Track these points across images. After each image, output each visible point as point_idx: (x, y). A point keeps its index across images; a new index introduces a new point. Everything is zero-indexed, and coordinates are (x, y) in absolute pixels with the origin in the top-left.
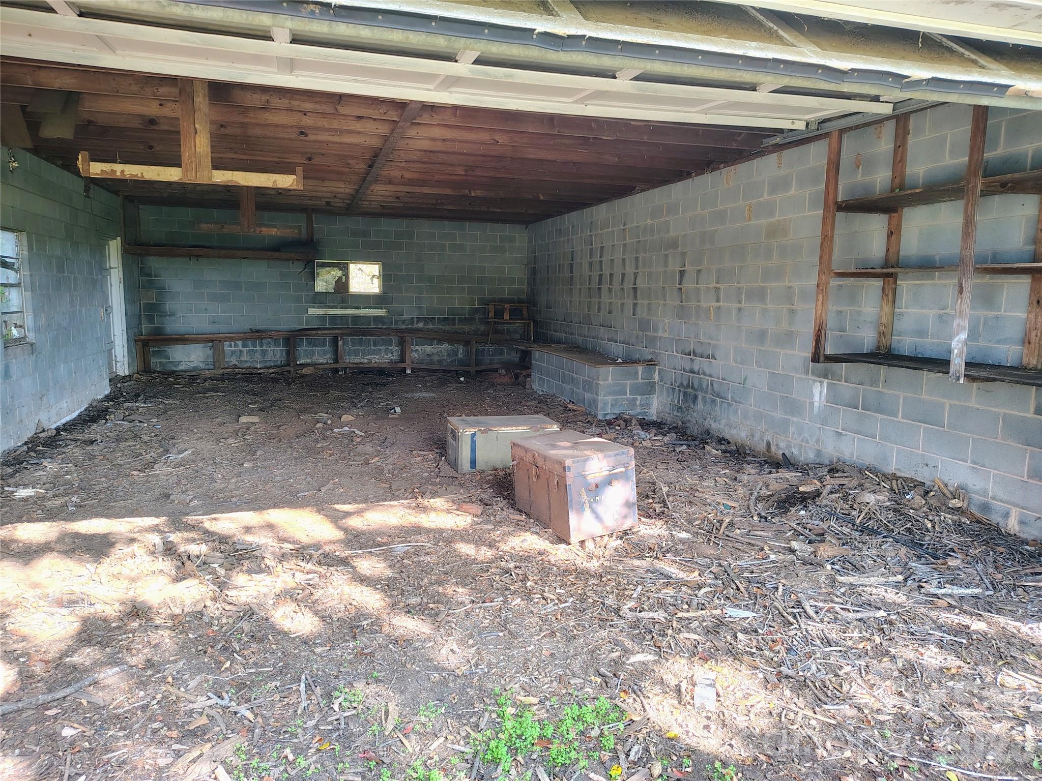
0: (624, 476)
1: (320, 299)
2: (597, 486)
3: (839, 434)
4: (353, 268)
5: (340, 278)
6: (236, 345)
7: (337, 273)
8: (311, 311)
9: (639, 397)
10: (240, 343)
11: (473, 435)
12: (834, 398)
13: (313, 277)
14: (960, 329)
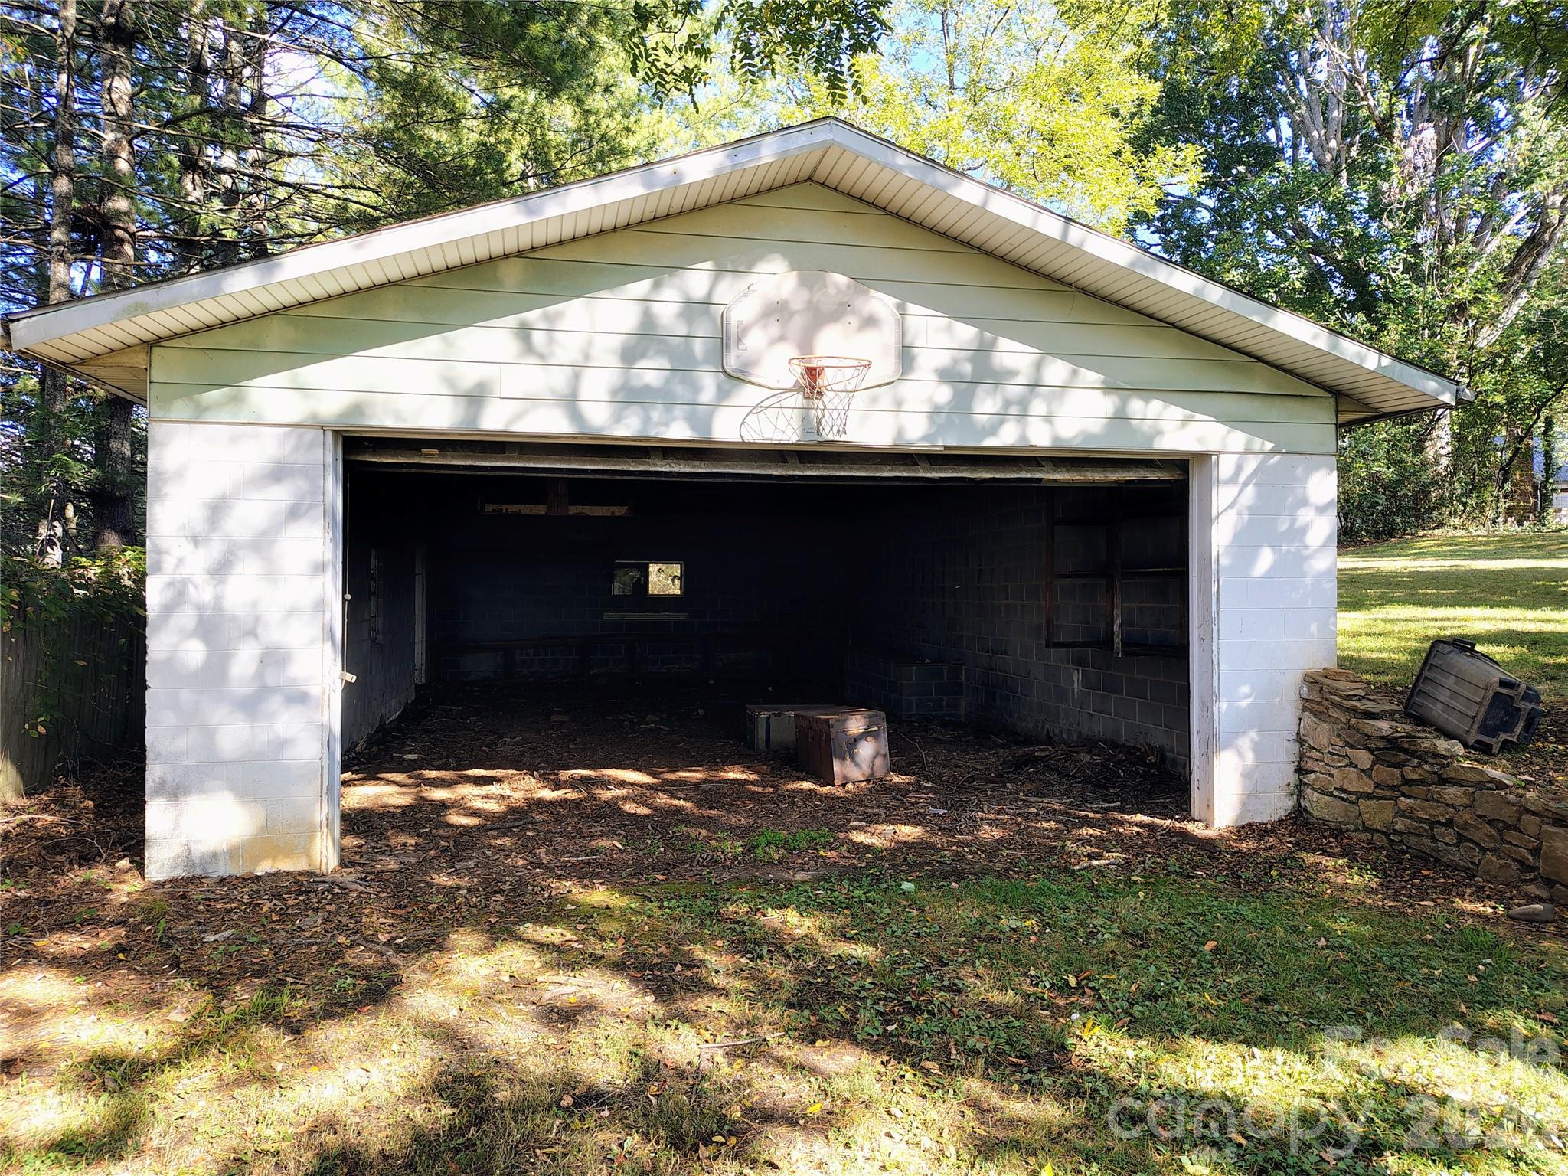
0: (875, 735)
1: (618, 603)
2: (855, 740)
3: (1091, 715)
4: (653, 569)
5: (639, 579)
6: (527, 654)
7: (635, 574)
8: (606, 616)
9: (945, 698)
10: (531, 652)
11: (768, 718)
12: (1086, 684)
13: (611, 578)
14: (1117, 615)
